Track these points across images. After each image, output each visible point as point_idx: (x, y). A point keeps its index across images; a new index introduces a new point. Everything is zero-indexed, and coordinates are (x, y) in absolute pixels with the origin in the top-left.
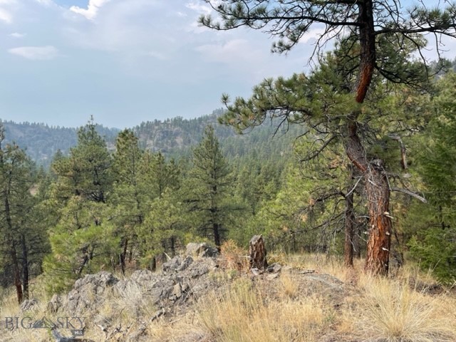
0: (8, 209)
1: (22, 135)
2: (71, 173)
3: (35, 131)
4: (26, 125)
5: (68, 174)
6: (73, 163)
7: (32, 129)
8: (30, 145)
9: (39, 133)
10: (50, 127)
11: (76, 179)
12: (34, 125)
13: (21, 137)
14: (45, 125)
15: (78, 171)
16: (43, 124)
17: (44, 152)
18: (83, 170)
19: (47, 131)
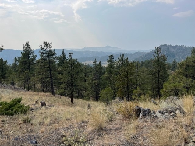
0: (158, 77)
1: (174, 50)
2: (184, 67)
3: (180, 49)
4: (176, 46)
5: (183, 67)
6: (186, 63)
7: (178, 48)
8: (177, 55)
9: (181, 50)
10: (186, 47)
11: (186, 70)
12: (179, 46)
13: (173, 52)
14: (184, 46)
15: (188, 66)
16: (183, 46)
17: (182, 58)
18: (190, 66)
19: (185, 49)
